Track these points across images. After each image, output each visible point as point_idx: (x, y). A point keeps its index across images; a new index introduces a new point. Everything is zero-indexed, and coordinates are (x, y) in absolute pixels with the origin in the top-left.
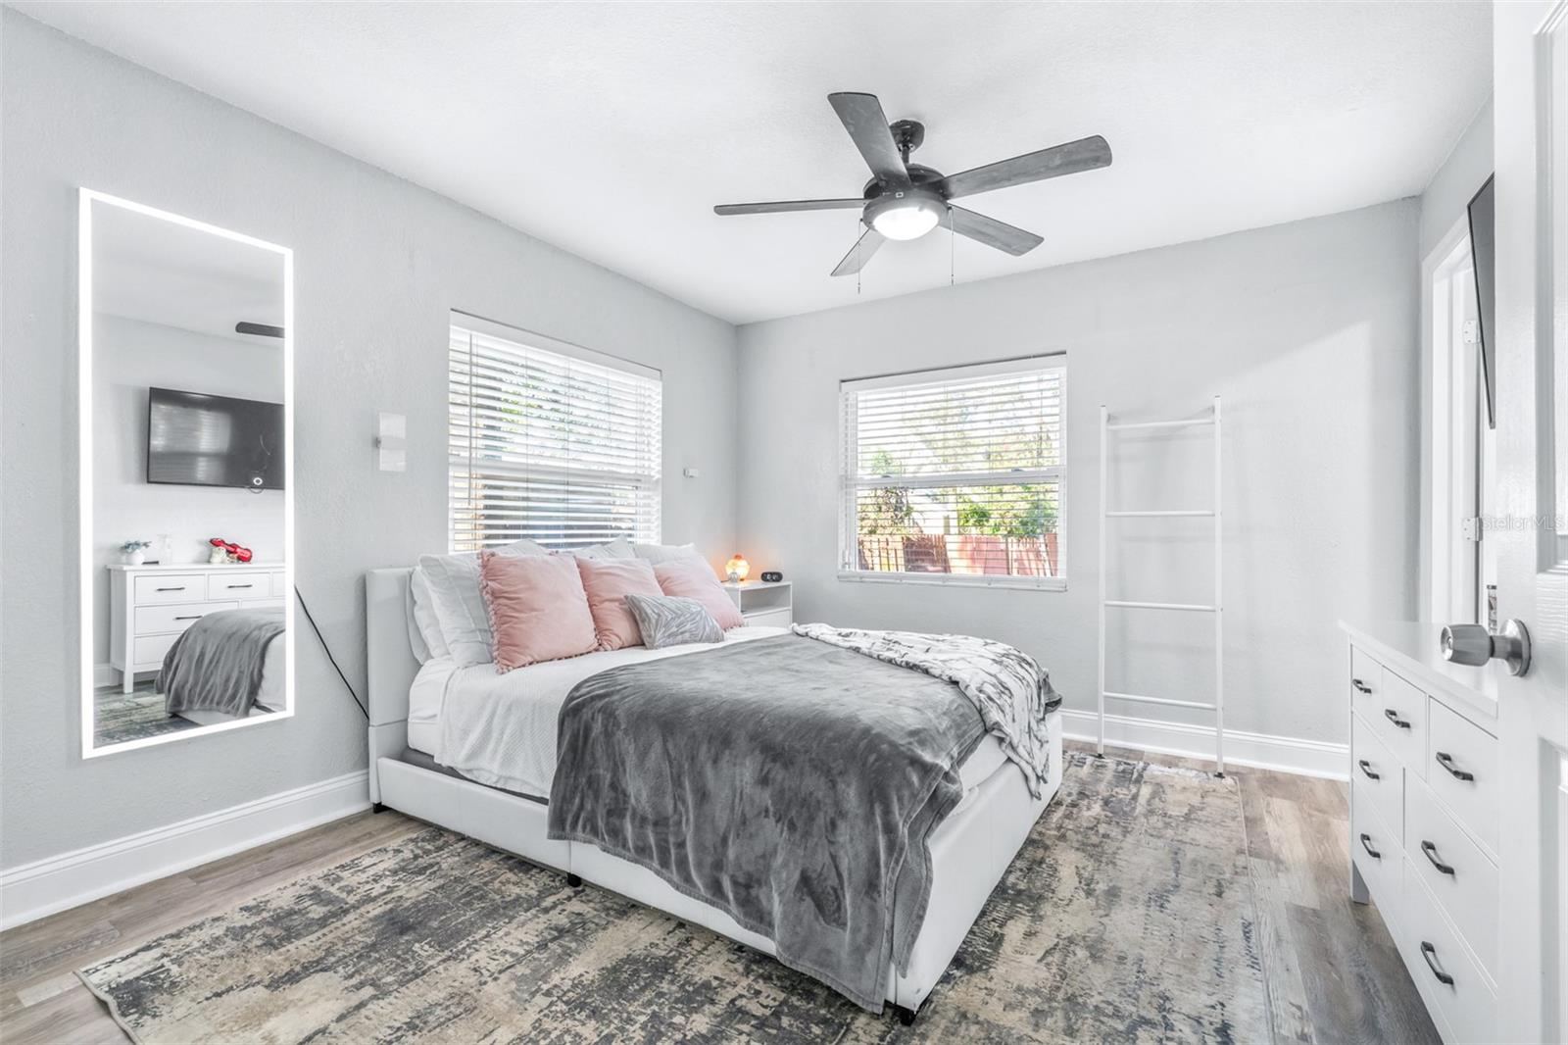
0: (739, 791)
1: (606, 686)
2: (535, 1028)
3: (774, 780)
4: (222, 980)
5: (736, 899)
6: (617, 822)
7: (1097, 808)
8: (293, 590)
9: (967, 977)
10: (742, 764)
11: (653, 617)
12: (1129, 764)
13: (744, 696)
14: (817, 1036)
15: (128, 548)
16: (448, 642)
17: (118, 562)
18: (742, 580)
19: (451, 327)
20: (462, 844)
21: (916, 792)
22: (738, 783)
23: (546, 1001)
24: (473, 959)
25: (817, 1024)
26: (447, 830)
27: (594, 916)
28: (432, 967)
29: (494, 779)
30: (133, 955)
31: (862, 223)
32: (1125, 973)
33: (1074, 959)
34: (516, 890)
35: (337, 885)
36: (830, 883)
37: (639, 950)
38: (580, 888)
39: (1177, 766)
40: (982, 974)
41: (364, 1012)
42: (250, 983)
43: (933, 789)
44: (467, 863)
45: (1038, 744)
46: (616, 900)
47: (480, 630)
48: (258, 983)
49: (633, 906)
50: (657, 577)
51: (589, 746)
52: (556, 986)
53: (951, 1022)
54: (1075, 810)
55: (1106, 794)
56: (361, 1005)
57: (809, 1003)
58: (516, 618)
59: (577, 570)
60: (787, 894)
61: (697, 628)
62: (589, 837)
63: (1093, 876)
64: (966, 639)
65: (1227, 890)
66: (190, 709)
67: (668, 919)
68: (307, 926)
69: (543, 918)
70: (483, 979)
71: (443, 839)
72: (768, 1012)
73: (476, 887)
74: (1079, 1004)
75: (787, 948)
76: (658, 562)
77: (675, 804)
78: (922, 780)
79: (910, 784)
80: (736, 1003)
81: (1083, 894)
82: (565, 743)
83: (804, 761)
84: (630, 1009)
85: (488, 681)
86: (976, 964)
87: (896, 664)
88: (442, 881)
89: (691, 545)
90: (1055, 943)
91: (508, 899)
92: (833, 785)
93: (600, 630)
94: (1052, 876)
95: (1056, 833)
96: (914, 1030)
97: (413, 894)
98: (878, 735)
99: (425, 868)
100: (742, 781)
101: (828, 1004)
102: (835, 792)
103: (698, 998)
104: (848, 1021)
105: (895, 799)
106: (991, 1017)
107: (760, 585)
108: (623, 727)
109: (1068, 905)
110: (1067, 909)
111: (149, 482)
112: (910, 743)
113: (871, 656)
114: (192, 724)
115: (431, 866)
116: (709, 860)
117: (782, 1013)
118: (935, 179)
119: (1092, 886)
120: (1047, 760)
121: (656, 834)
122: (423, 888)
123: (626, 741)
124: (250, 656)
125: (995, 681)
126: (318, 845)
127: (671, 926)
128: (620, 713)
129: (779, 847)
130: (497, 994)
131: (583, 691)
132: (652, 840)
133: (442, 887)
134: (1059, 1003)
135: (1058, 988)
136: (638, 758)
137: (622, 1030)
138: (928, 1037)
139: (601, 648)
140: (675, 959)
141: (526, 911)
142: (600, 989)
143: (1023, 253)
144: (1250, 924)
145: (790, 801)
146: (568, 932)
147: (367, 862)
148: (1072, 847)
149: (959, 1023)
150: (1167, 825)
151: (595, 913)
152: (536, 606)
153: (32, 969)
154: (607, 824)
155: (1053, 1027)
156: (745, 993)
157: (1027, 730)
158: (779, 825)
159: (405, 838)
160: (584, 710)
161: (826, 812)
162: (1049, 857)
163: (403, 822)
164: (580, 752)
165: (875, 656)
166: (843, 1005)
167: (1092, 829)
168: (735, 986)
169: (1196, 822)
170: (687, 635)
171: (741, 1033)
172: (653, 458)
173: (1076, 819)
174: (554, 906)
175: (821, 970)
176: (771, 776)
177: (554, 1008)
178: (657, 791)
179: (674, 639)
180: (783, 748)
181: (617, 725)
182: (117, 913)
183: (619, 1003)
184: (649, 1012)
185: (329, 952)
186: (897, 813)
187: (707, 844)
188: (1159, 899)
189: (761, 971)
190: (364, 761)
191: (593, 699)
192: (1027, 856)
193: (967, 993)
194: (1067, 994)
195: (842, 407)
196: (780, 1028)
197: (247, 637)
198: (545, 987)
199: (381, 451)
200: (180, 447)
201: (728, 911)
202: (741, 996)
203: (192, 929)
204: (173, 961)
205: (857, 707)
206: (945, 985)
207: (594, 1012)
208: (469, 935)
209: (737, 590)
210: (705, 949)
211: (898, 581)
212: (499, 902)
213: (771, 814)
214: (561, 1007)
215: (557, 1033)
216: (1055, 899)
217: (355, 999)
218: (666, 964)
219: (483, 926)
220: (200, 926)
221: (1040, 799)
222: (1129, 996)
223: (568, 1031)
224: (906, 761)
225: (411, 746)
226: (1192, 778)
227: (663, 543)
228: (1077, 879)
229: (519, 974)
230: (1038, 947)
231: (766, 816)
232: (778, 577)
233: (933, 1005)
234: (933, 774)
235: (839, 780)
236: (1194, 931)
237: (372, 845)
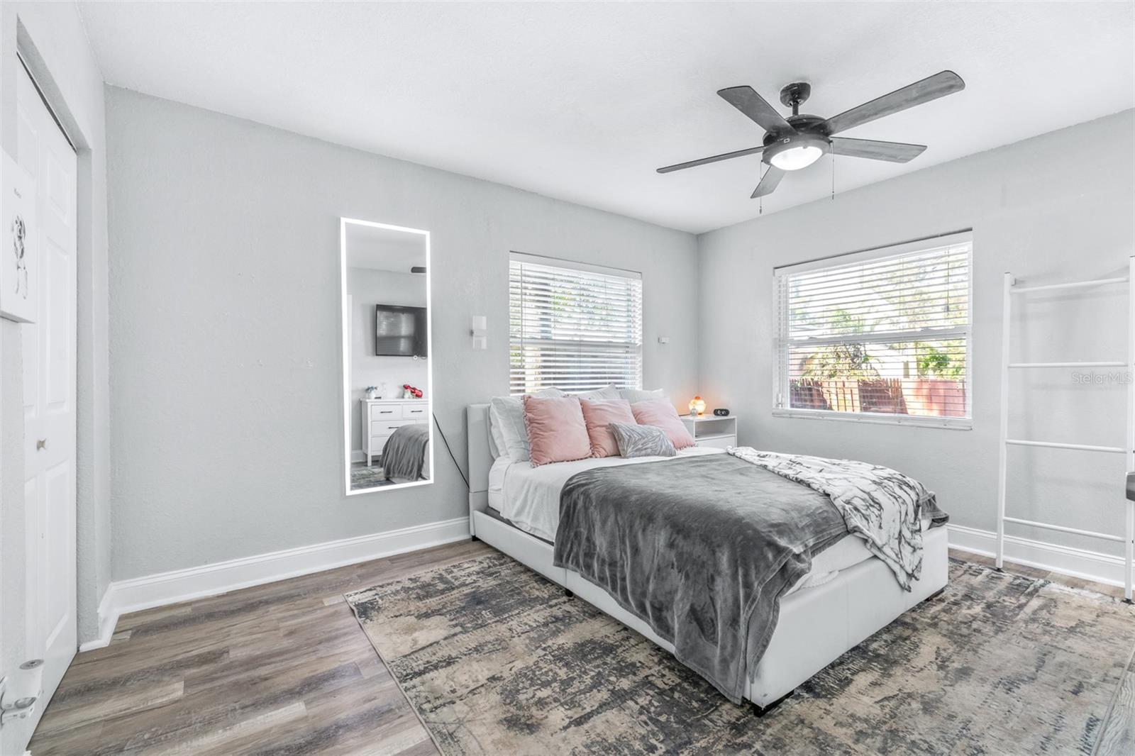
0: (657, 550)
1: (587, 479)
2: (535, 665)
3: (678, 544)
4: (398, 610)
5: (653, 616)
6: (590, 561)
7: (978, 609)
8: (432, 415)
9: (813, 699)
10: (659, 534)
11: (626, 438)
12: (1028, 580)
13: (666, 492)
14: (695, 708)
15: (369, 390)
16: (507, 447)
17: (365, 397)
18: (700, 414)
19: (511, 261)
20: (513, 564)
21: (770, 564)
22: (656, 545)
23: (542, 653)
24: (509, 624)
25: (696, 701)
26: (506, 555)
27: (577, 615)
28: (489, 624)
29: (529, 528)
30: (365, 591)
31: (763, 163)
32: (951, 726)
33: (907, 707)
34: (537, 593)
35: (451, 575)
36: (709, 615)
37: (598, 637)
38: (571, 598)
39: (1082, 588)
40: (825, 700)
41: (456, 638)
42: (409, 614)
43: (783, 563)
44: (514, 574)
45: (910, 549)
46: (591, 608)
47: (524, 441)
48: (412, 615)
49: (600, 613)
50: (632, 412)
51: (576, 514)
52: (549, 646)
53: (791, 722)
54: (955, 608)
55: (991, 600)
56: (455, 635)
57: (694, 688)
58: (542, 435)
59: (580, 407)
60: (681, 617)
61: (656, 446)
62: (575, 568)
63: (951, 656)
64: (860, 464)
65: (1086, 691)
66: (393, 477)
67: (619, 624)
68: (436, 592)
69: (549, 610)
70: (513, 635)
71: (504, 560)
72: (667, 687)
73: (516, 588)
74: (899, 736)
75: (682, 651)
76: (636, 402)
77: (621, 554)
78: (775, 557)
79: (765, 558)
80: (649, 678)
81: (935, 667)
82: (563, 511)
83: (696, 536)
84: (587, 667)
85: (527, 471)
86: (823, 693)
87: (789, 479)
88: (500, 582)
89: (661, 390)
90: (895, 694)
91: (532, 597)
92: (714, 553)
93: (593, 444)
94: (912, 649)
95: (929, 621)
96: (762, 720)
97: (486, 585)
98: (747, 524)
99: (493, 574)
100: (658, 544)
101: (706, 692)
102: (715, 558)
103: (626, 670)
104: (718, 704)
105: (753, 567)
106: (822, 727)
107: (713, 418)
108: (594, 504)
109: (918, 672)
110: (917, 674)
111: (377, 355)
112: (770, 532)
113: (774, 472)
114: (393, 483)
115: (496, 573)
116: (639, 591)
117: (676, 690)
118: (816, 124)
119: (947, 663)
120: (920, 562)
121: (610, 571)
122: (490, 584)
123: (596, 513)
124: (418, 451)
125: (866, 497)
126: (444, 554)
127: (620, 628)
128: (593, 496)
129: (679, 588)
130: (519, 644)
131: (574, 481)
132: (608, 574)
133: (500, 584)
134: (882, 731)
135: (885, 723)
136: (601, 523)
137: (580, 676)
138: (771, 727)
139: (593, 456)
140: (618, 647)
141: (541, 605)
142: (572, 653)
143: (909, 160)
144: (1098, 720)
145: (687, 560)
146: (561, 620)
147: (466, 565)
148: (940, 633)
149: (797, 725)
150: (1045, 632)
151: (577, 613)
152: (553, 428)
153: (328, 590)
154: (584, 561)
155: (871, 744)
156: (655, 674)
157: (896, 536)
158: (680, 574)
159: (486, 556)
160: (574, 492)
161: (708, 570)
162: (915, 636)
163: (485, 548)
164: (571, 517)
165: (776, 472)
166: (717, 695)
167: (965, 623)
168: (650, 668)
169: (1080, 635)
170: (649, 451)
171: (648, 694)
172: (637, 331)
173: (954, 614)
174: (556, 605)
175: (702, 669)
176: (676, 543)
177: (546, 657)
178: (612, 545)
179: (639, 452)
180: (684, 526)
181: (591, 502)
182: (360, 572)
183: (581, 662)
184: (597, 670)
185: (444, 607)
186: (753, 576)
187: (638, 580)
188: (1010, 685)
189: (669, 664)
190: (467, 512)
191: (579, 486)
192: (895, 632)
193: (808, 708)
194: (891, 727)
195: (775, 287)
196: (672, 698)
197: (417, 439)
198: (544, 646)
199: (474, 338)
200: (392, 334)
201: (649, 623)
202: (653, 675)
203: (388, 584)
204: (380, 598)
205: (738, 505)
206: (794, 700)
207: (567, 664)
208: (510, 611)
209: (692, 421)
210: (637, 645)
211: (820, 418)
212: (527, 597)
213: (675, 567)
214: (550, 657)
215: (546, 670)
216: (907, 666)
217: (453, 631)
218: (613, 648)
219: (517, 608)
220: (391, 584)
221: (910, 591)
222: (947, 742)
223: (551, 670)
224: (764, 543)
225: (490, 505)
226: (1094, 599)
227: (643, 389)
228: (935, 656)
229: (531, 636)
230: (879, 694)
231: (672, 568)
232: (726, 412)
233: (780, 710)
234: (784, 554)
235: (717, 550)
236: (1033, 713)
237: (469, 557)
